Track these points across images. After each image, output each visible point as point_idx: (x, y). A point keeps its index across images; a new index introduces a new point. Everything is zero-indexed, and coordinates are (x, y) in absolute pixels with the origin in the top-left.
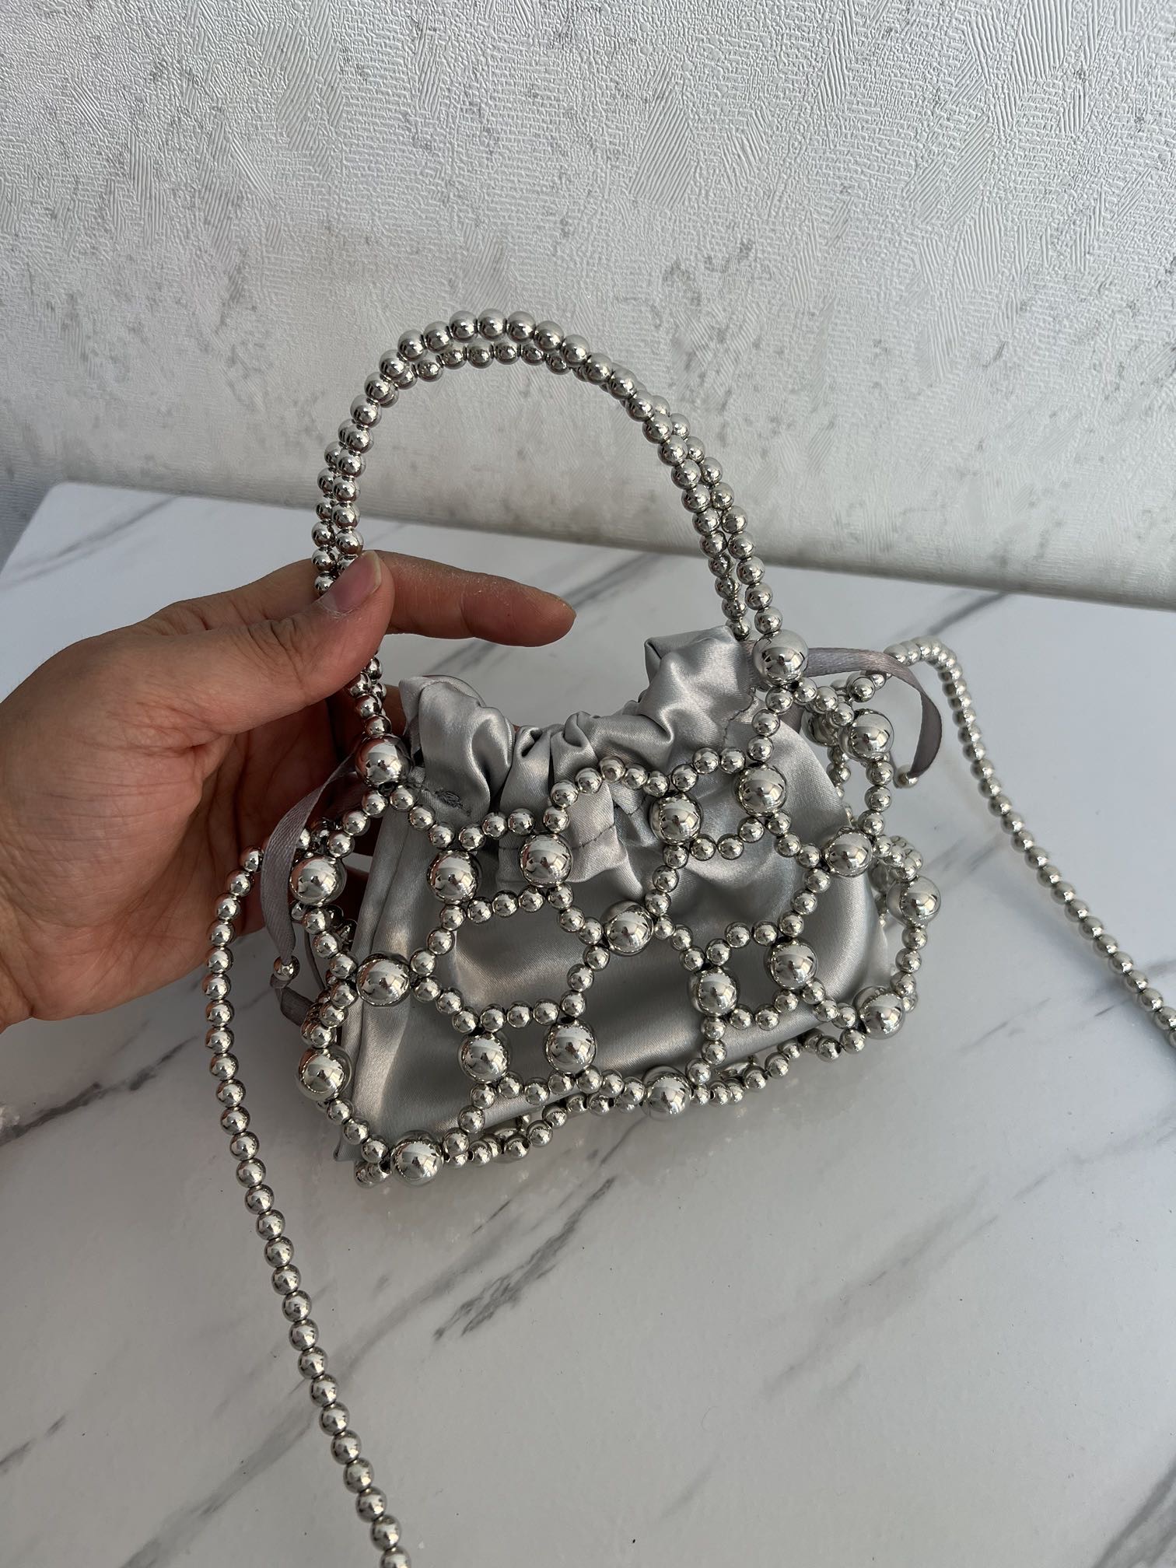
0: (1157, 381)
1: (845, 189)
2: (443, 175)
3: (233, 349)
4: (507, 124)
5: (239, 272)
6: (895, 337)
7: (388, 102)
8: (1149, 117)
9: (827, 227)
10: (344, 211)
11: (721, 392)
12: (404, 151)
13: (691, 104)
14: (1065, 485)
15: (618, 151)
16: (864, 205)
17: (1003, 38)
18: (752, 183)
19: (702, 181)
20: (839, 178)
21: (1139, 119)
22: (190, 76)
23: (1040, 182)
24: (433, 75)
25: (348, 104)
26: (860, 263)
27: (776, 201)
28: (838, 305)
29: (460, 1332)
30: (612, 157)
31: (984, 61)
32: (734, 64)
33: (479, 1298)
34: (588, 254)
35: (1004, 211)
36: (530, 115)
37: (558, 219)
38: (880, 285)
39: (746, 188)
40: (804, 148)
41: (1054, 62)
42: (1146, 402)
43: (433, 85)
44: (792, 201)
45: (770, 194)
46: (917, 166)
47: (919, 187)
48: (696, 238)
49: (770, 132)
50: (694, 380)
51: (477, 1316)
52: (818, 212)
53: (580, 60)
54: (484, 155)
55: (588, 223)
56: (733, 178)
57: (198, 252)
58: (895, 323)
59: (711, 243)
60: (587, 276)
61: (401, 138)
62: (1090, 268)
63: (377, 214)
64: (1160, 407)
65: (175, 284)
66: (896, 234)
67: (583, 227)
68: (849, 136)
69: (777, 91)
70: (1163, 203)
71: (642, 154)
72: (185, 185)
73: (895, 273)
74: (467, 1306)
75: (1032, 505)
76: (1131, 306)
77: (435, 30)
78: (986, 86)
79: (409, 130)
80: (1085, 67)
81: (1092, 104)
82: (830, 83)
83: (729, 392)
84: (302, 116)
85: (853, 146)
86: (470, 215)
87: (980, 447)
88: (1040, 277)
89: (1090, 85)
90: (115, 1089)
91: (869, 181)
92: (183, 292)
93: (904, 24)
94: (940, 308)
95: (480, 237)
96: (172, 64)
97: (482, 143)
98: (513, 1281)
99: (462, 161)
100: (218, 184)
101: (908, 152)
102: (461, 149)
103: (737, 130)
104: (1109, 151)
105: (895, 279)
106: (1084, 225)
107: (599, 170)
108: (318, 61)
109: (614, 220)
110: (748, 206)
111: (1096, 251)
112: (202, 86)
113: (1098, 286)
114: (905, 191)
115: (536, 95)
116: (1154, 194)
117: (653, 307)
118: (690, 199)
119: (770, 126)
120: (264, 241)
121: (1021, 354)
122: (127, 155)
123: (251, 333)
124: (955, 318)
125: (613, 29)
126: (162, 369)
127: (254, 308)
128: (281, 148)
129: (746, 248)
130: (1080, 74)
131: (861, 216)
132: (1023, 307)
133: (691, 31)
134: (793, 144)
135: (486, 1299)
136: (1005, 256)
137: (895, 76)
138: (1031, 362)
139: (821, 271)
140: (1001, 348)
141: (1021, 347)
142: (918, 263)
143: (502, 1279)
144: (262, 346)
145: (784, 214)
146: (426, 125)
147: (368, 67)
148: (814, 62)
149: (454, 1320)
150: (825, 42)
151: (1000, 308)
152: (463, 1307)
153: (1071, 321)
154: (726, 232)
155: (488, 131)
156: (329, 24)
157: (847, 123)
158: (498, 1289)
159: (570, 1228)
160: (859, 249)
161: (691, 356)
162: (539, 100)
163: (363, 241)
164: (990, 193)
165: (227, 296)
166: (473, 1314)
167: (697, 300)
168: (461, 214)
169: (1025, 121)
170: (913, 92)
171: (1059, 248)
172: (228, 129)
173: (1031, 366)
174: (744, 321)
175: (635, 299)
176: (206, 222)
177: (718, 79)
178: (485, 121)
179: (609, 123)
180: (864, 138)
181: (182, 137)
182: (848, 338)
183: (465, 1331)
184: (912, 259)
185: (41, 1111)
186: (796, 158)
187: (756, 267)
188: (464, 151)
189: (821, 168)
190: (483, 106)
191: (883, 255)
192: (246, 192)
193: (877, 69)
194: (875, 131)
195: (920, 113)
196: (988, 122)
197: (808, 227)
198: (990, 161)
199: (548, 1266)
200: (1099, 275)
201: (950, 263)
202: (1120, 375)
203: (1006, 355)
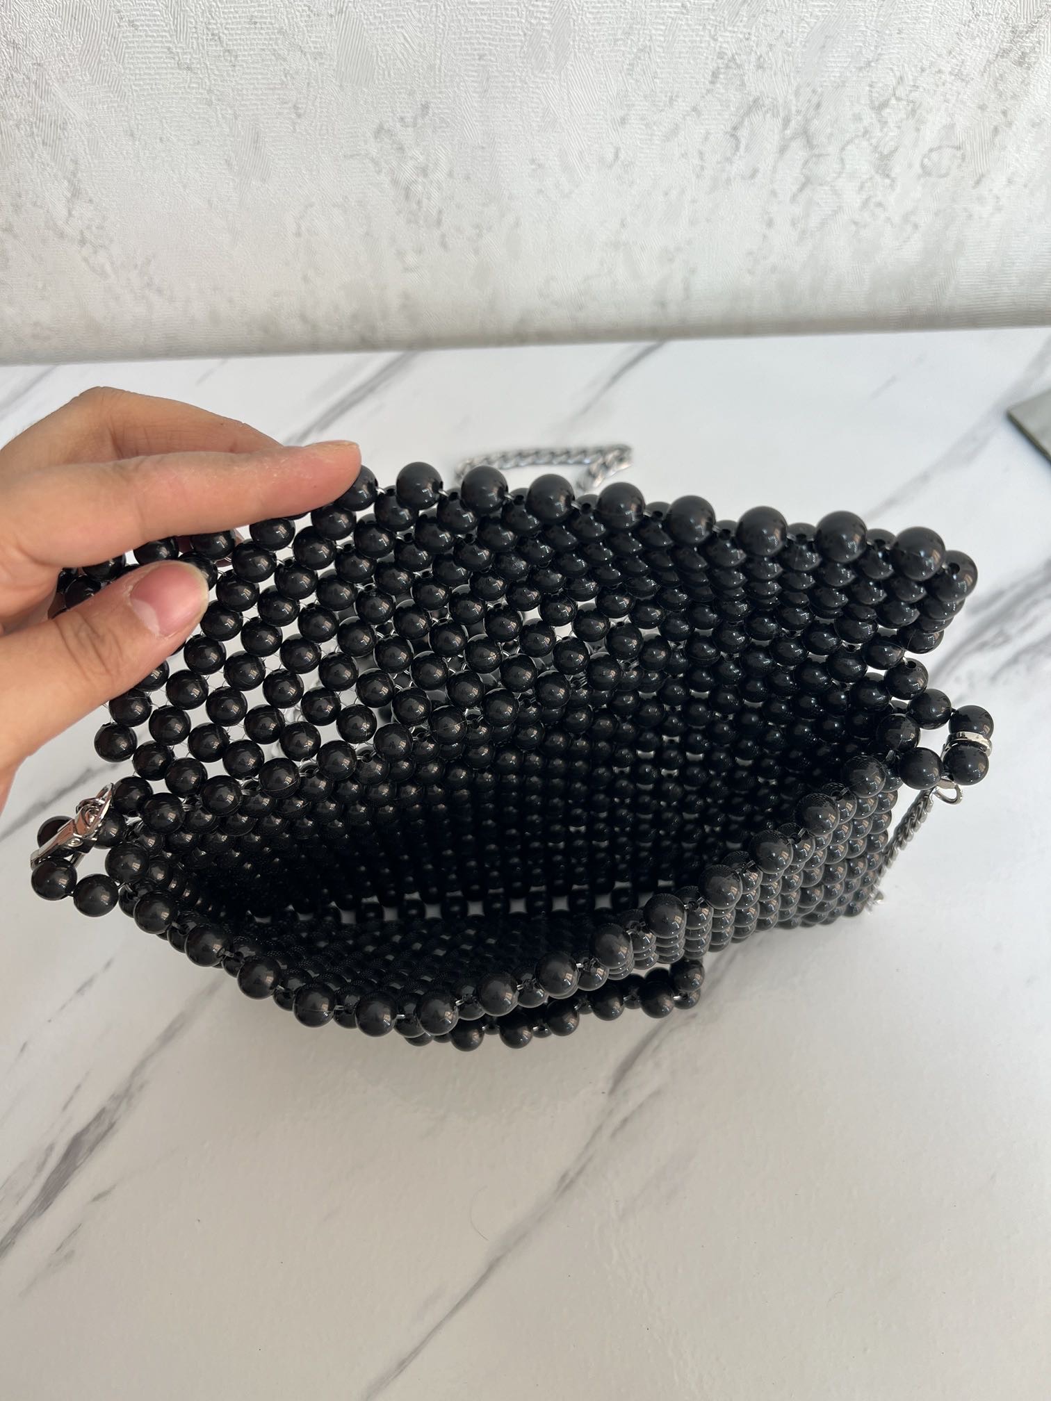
0: (727, 159)
1: (481, 57)
2: (204, 86)
3: (82, 233)
4: (240, 44)
5: (75, 177)
6: (543, 155)
7: (155, 42)
9: (476, 85)
10: (140, 122)
11: (434, 213)
12: (173, 74)
13: (363, 14)
14: (689, 243)
15: (321, 52)
16: (497, 66)
18: (418, 62)
19: (383, 65)
20: (475, 50)
22: (15, 45)
23: (609, 34)
24: (182, 19)
25: (127, 48)
27: (437, 72)
28: (498, 137)
30: (318, 57)
34: (318, 128)
36: (255, 37)
37: (290, 105)
38: (523, 120)
39: (414, 66)
40: (446, 33)
42: (725, 176)
43: (184, 26)
44: (448, 71)
45: (432, 67)
46: (525, 34)
48: (390, 105)
49: (420, 26)
50: (415, 206)
52: (467, 75)
54: (230, 68)
55: (312, 106)
57: (42, 166)
59: (400, 107)
61: (170, 65)
63: (164, 120)
64: (735, 178)
65: (30, 192)
66: (523, 83)
67: (310, 109)
72: (25, 120)
73: (530, 110)
75: (670, 260)
76: (694, 109)
83: (440, 212)
84: (97, 60)
85: (478, 28)
86: (230, 112)
87: (623, 225)
88: (628, 99)
91: (496, 49)
92: (37, 197)
95: (240, 126)
97: (226, 60)
99: (215, 75)
100: (47, 117)
101: (516, 26)
102: (212, 67)
105: (532, 114)
106: (646, 59)
107: (311, 68)
108: (101, 22)
109: (330, 101)
110: (419, 78)
111: (660, 75)
112: (24, 51)
113: (668, 99)
114: (521, 53)
115: (255, 23)
117: (372, 159)
118: (378, 79)
119: (419, 20)
120: (88, 151)
121: (631, 154)
123: (92, 220)
124: (580, 135)
126: (33, 256)
127: (91, 201)
128: (87, 84)
129: (425, 107)
131: (497, 74)
132: (623, 121)
136: (601, 87)
138: (639, 158)
139: (480, 116)
140: (617, 152)
141: (630, 149)
142: (544, 102)
144: (102, 228)
145: (445, 80)
146: (185, 53)
151: (608, 124)
153: (657, 126)
154: (409, 98)
155: (228, 51)
160: (502, 97)
161: (407, 189)
162: (258, 25)
163: (158, 141)
164: (578, 46)
165: (69, 195)
167: (401, 149)
168: (223, 112)
171: (634, 77)
172: (47, 77)
173: (640, 161)
174: (438, 160)
175: (359, 155)
176: (44, 143)
178: (225, 45)
179: (310, 34)
181: (16, 86)
182: (512, 161)
184: (539, 99)
186: (442, 41)
187: (435, 120)
188: (215, 68)
189: (461, 45)
190: (221, 35)
191: (519, 99)
192: (68, 118)
197: (463, 86)
198: (572, 24)
200: (666, 92)
201: (566, 98)
202: (702, 159)
203: (622, 156)
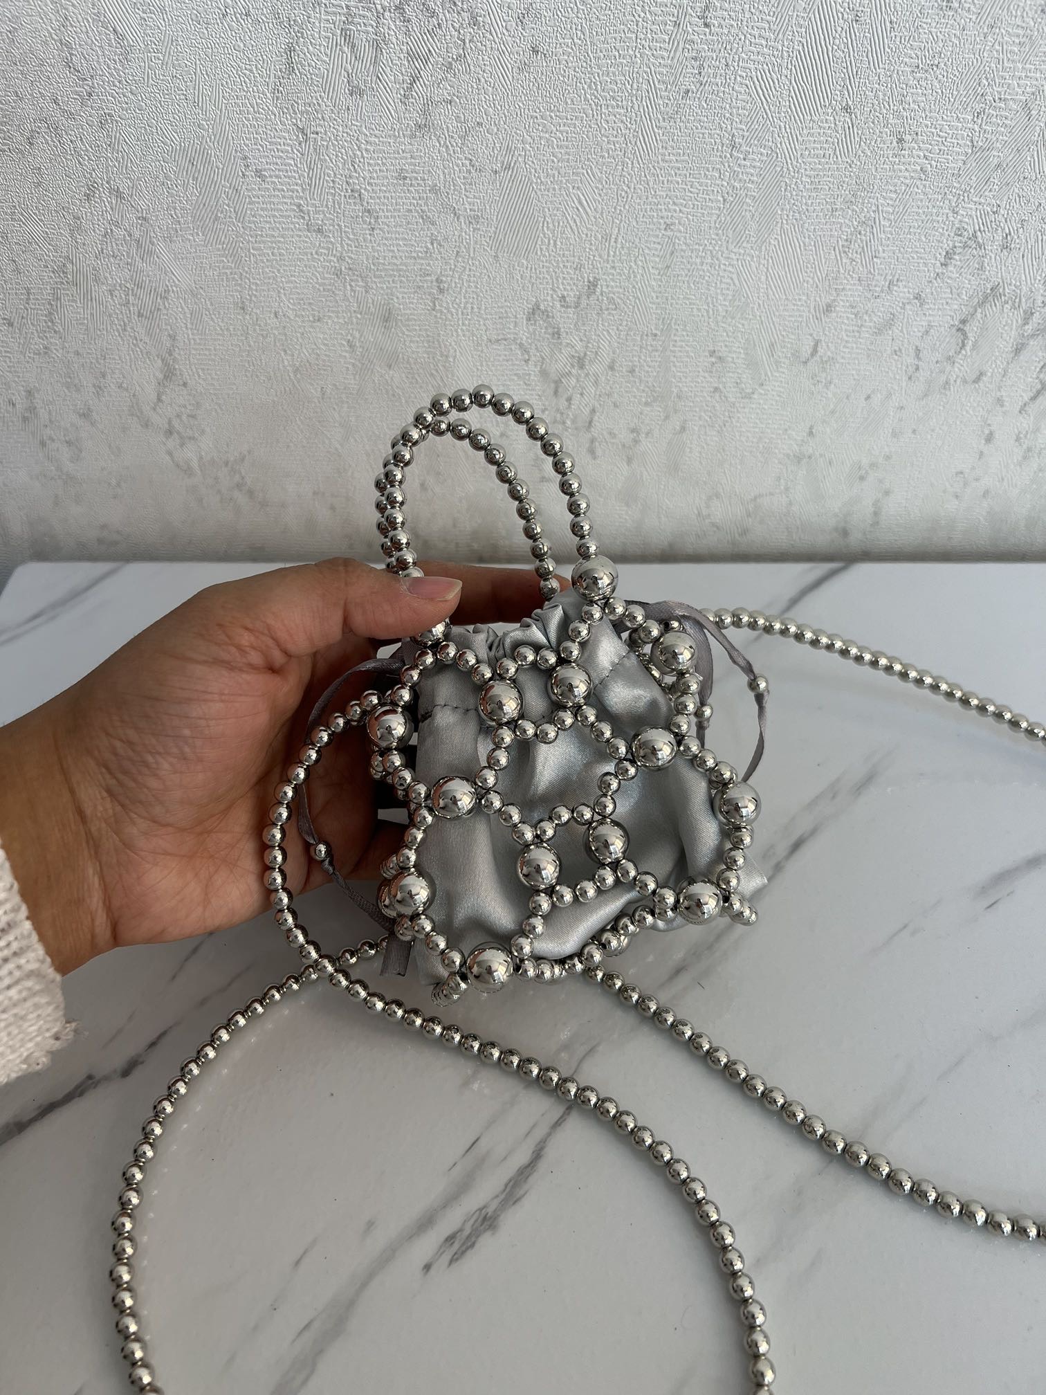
0: (949, 358)
1: (668, 227)
2: (334, 252)
3: (170, 422)
4: (384, 204)
5: (171, 355)
6: (726, 346)
7: (284, 197)
8: (907, 138)
9: (657, 259)
10: (254, 292)
11: (587, 411)
12: (300, 236)
13: (533, 171)
14: (888, 458)
15: (478, 216)
16: (685, 238)
17: (780, 87)
18: (591, 230)
19: (549, 232)
20: (662, 218)
21: (900, 141)
22: (119, 194)
23: (827, 202)
24: (319, 171)
25: (250, 203)
26: (689, 287)
27: (612, 243)
28: (675, 324)
29: (447, 1263)
30: (473, 221)
31: (767, 108)
32: (564, 134)
33: (461, 1230)
34: (462, 305)
35: (801, 229)
36: (403, 195)
37: (433, 278)
38: (708, 303)
39: (587, 235)
40: (630, 196)
41: (824, 101)
42: (943, 378)
43: (320, 179)
44: (626, 241)
45: (607, 237)
46: (724, 200)
47: (728, 218)
48: (550, 281)
49: (600, 187)
50: (563, 403)
51: (461, 1247)
52: (648, 248)
53: (438, 145)
54: (367, 232)
55: (459, 279)
56: (574, 227)
57: (135, 342)
58: (725, 334)
59: (563, 284)
60: (463, 324)
61: (297, 226)
62: (878, 269)
63: (282, 291)
64: (955, 381)
65: (117, 371)
66: (715, 259)
67: (455, 282)
68: (665, 182)
69: (602, 152)
70: (930, 207)
71: (497, 216)
72: (120, 286)
73: (719, 291)
74: (450, 1239)
75: (862, 478)
76: (918, 297)
77: (317, 133)
78: (771, 129)
79: (303, 218)
80: (850, 103)
81: (860, 132)
82: (644, 140)
83: (593, 411)
84: (213, 217)
85: (670, 190)
86: (361, 283)
87: (811, 433)
88: (838, 282)
89: (856, 117)
90: (107, 1078)
91: (687, 218)
92: (124, 377)
93: (698, 85)
94: (760, 317)
95: (370, 301)
96: (102, 184)
97: (365, 222)
98: (490, 1210)
99: (348, 238)
100: (147, 282)
101: (715, 190)
102: (347, 229)
103: (573, 188)
104: (879, 170)
105: (720, 297)
106: (868, 234)
107: (464, 234)
108: (223, 169)
109: (481, 274)
110: (590, 249)
111: (881, 254)
112: (128, 201)
113: (887, 283)
114: (718, 221)
115: (405, 178)
116: (921, 201)
117: (521, 345)
118: (541, 249)
119: (600, 181)
120: (189, 326)
121: (833, 349)
122: (69, 266)
123: (185, 407)
124: (774, 324)
125: (463, 117)
126: (110, 447)
127: (185, 384)
128: (198, 245)
129: (593, 285)
130: (847, 109)
131: (684, 248)
132: (829, 308)
133: (526, 111)
134: (621, 194)
135: (467, 1231)
136: (807, 267)
137: (697, 128)
138: (842, 354)
139: (657, 297)
140: (816, 346)
141: (832, 343)
142: (737, 282)
143: (480, 1210)
144: (193, 417)
145: (620, 253)
146: (317, 212)
147: (265, 170)
148: (629, 125)
149: (439, 1253)
150: (636, 107)
151: (809, 311)
152: (447, 1240)
153: (870, 316)
154: (575, 273)
155: (369, 211)
156: (230, 138)
157: (662, 172)
158: (476, 1221)
159: (537, 1155)
160: (686, 275)
161: (558, 383)
162: (408, 181)
163: (272, 316)
164: (787, 216)
165: (161, 376)
166: (456, 1246)
167: (557, 334)
168: (353, 284)
169: (807, 153)
170: (713, 141)
171: (850, 255)
172: (152, 234)
173: (843, 358)
174: (599, 347)
175: (505, 340)
176: (139, 314)
177: (553, 148)
178: (365, 204)
179: (468, 194)
180: (678, 183)
181: (114, 245)
182: (687, 352)
183: (451, 1262)
184: (732, 279)
185: (39, 1107)
186: (624, 205)
187: (603, 300)
188: (350, 230)
189: (646, 211)
190: (363, 191)
191: (707, 278)
192: (172, 286)
193: (682, 124)
194: (686, 175)
195: (721, 157)
196: (777, 157)
197: (642, 261)
198: (783, 189)
199: (522, 1192)
200: (887, 274)
201: (763, 278)
202: (918, 357)
203: (821, 351)
